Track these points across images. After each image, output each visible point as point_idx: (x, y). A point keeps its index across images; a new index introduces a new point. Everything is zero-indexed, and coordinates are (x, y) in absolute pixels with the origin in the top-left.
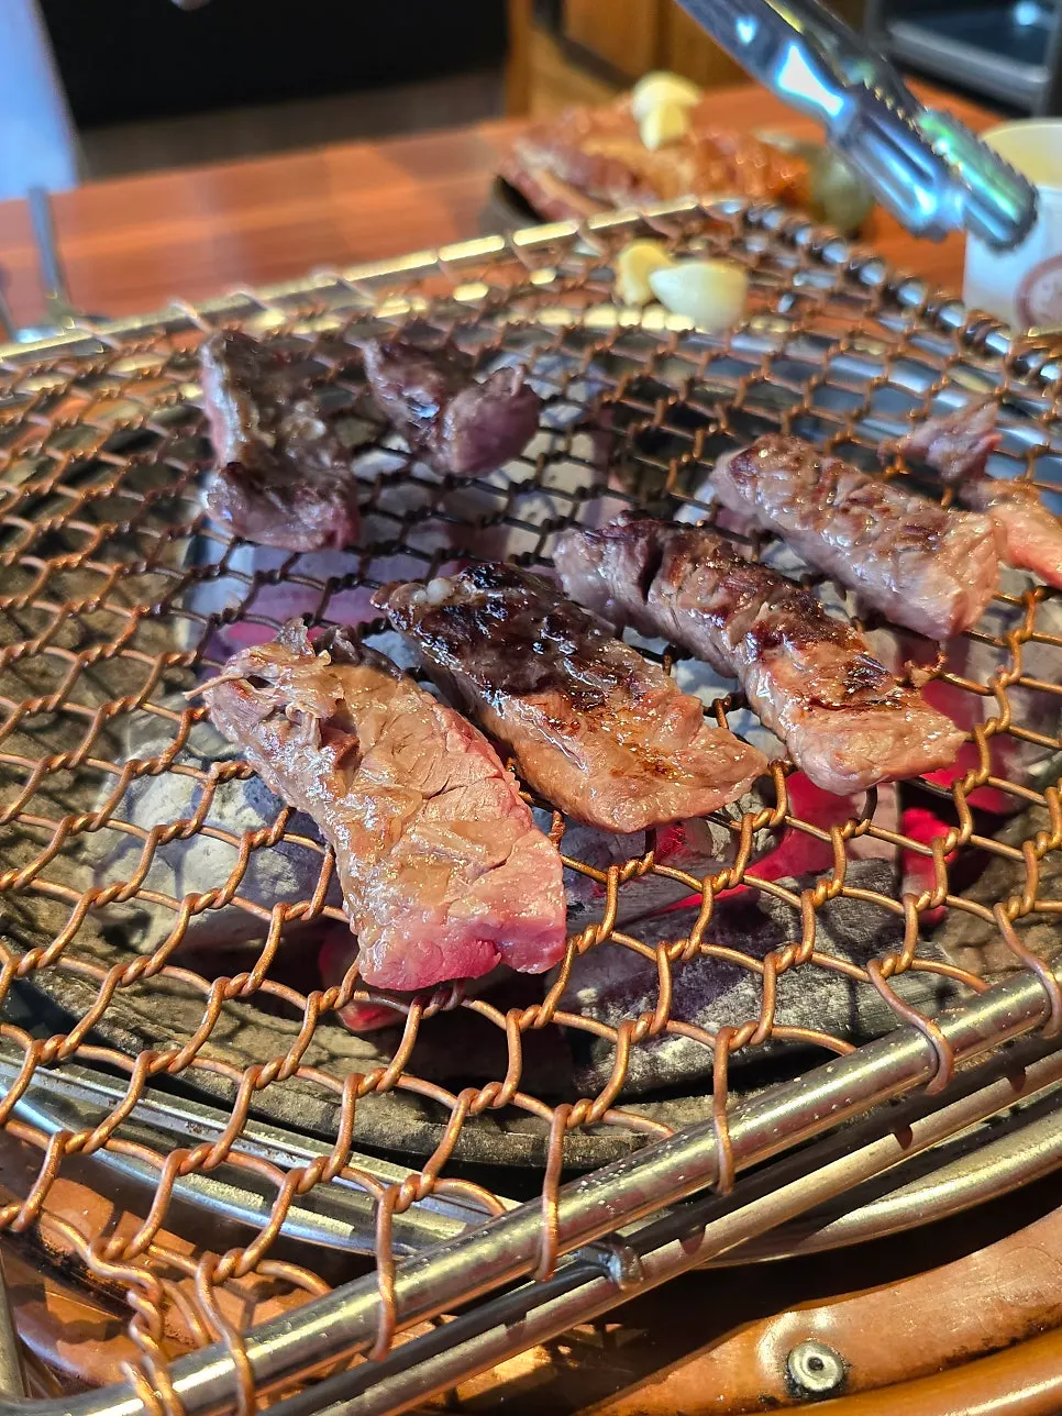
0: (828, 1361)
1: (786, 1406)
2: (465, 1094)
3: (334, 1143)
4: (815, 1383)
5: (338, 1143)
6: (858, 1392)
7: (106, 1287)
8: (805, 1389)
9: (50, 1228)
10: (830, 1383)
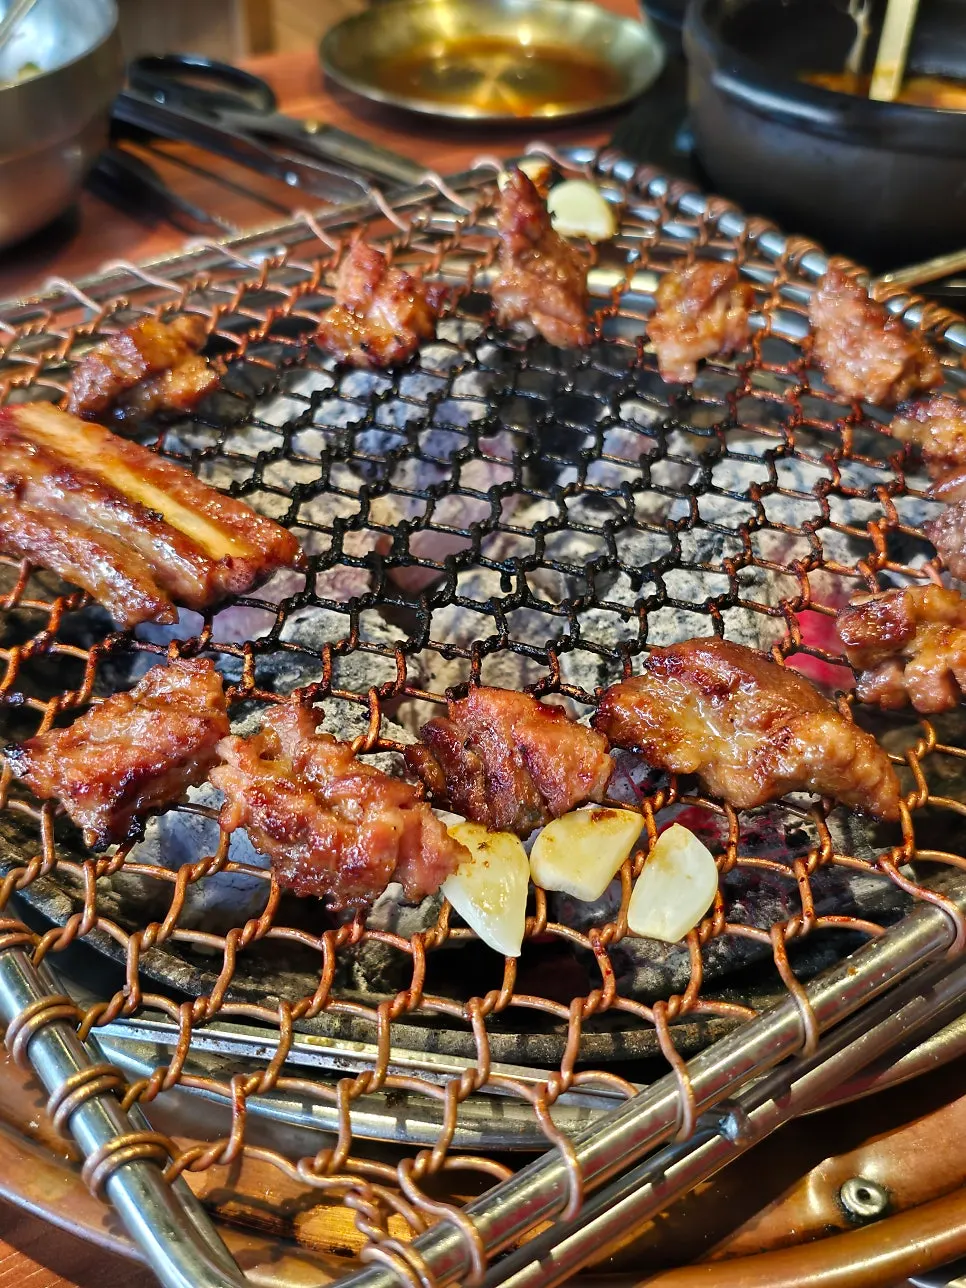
0: (873, 1192)
1: (847, 1230)
2: (576, 1003)
3: (476, 1058)
4: (865, 1210)
5: (480, 1057)
6: (902, 1211)
7: (236, 1217)
8: (858, 1216)
9: (252, 1158)
10: (875, 1209)
